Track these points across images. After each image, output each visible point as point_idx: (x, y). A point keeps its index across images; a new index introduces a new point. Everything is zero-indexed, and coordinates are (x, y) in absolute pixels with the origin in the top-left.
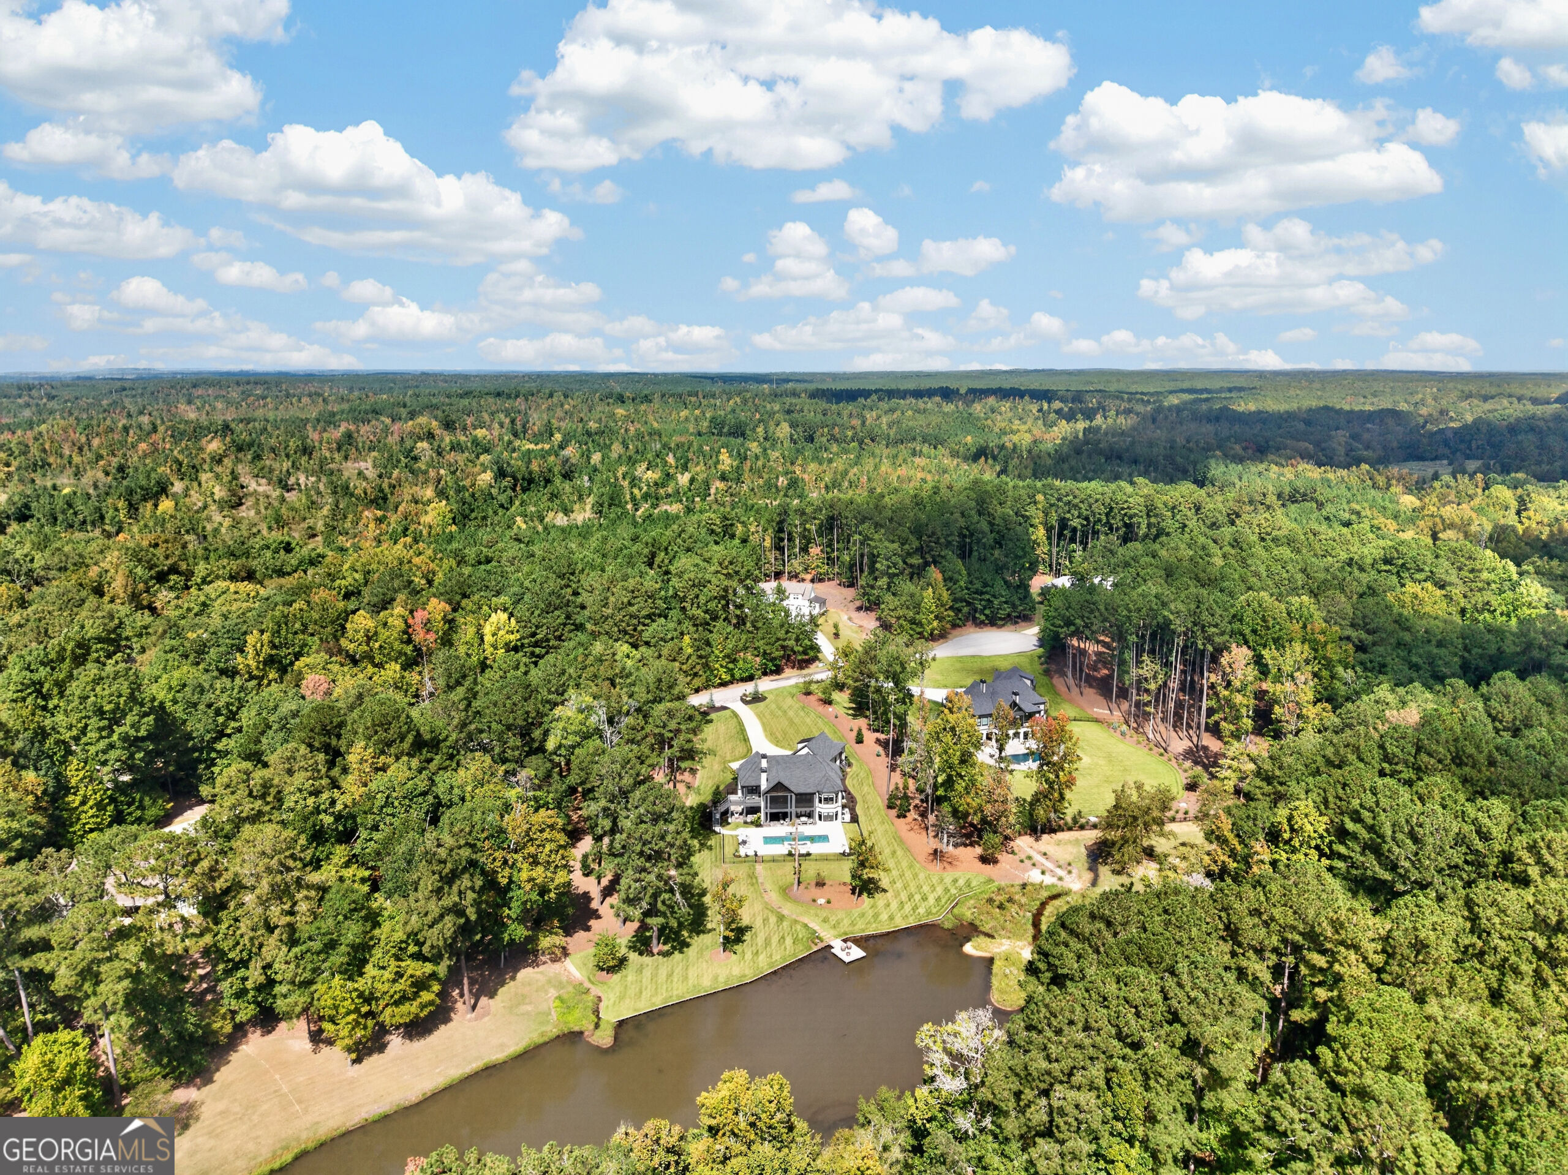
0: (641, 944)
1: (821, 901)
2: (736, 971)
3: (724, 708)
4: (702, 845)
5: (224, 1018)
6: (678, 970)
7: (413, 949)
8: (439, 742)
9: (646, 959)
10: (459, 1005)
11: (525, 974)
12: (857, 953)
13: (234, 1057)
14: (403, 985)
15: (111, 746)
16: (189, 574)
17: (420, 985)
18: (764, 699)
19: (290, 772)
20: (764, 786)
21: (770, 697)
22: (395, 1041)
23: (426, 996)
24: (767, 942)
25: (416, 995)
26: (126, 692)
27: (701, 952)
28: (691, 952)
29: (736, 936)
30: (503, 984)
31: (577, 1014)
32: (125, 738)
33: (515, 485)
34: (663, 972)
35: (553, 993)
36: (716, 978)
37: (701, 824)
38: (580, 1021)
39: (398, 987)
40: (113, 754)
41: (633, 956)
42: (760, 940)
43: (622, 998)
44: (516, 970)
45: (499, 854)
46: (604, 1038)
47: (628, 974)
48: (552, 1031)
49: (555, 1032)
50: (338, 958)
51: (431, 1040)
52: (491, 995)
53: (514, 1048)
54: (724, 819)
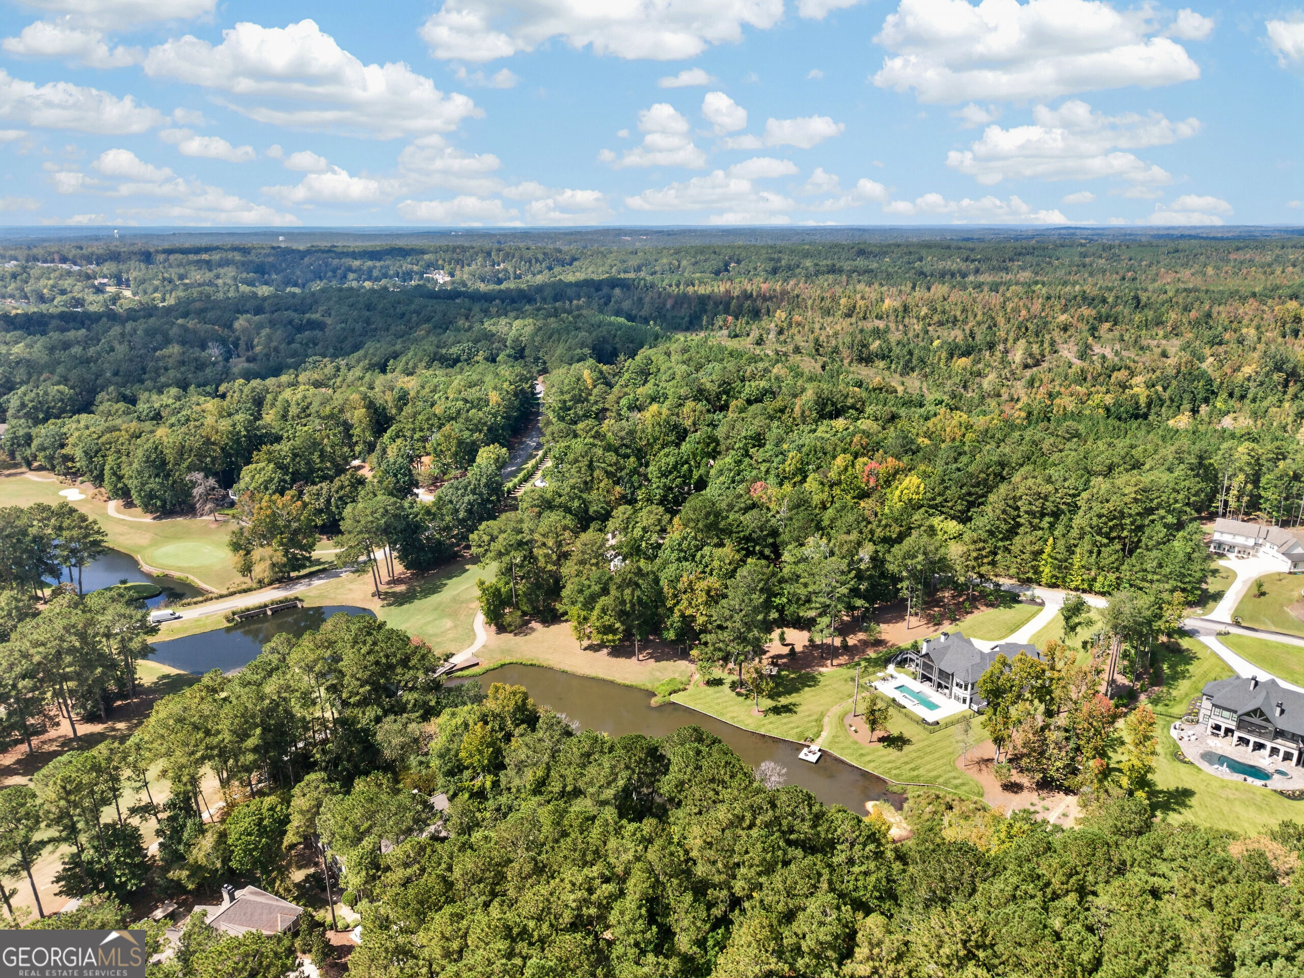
0: (736, 684)
1: (853, 728)
2: (749, 722)
3: (1041, 604)
4: (865, 667)
6: (728, 704)
7: (610, 611)
9: (728, 691)
10: (640, 656)
11: (682, 663)
12: (814, 758)
14: (598, 624)
17: (608, 630)
22: (604, 652)
23: (611, 637)
24: (787, 723)
25: (605, 633)
27: (750, 705)
28: (749, 701)
29: (782, 710)
31: (667, 688)
34: (725, 699)
35: (675, 674)
36: (734, 718)
38: (662, 690)
41: (727, 686)
42: (786, 720)
43: (690, 696)
44: (682, 659)
45: (672, 591)
46: (655, 702)
47: (711, 690)
48: (649, 686)
51: (614, 659)
52: (658, 660)
53: (628, 683)
54: (902, 664)
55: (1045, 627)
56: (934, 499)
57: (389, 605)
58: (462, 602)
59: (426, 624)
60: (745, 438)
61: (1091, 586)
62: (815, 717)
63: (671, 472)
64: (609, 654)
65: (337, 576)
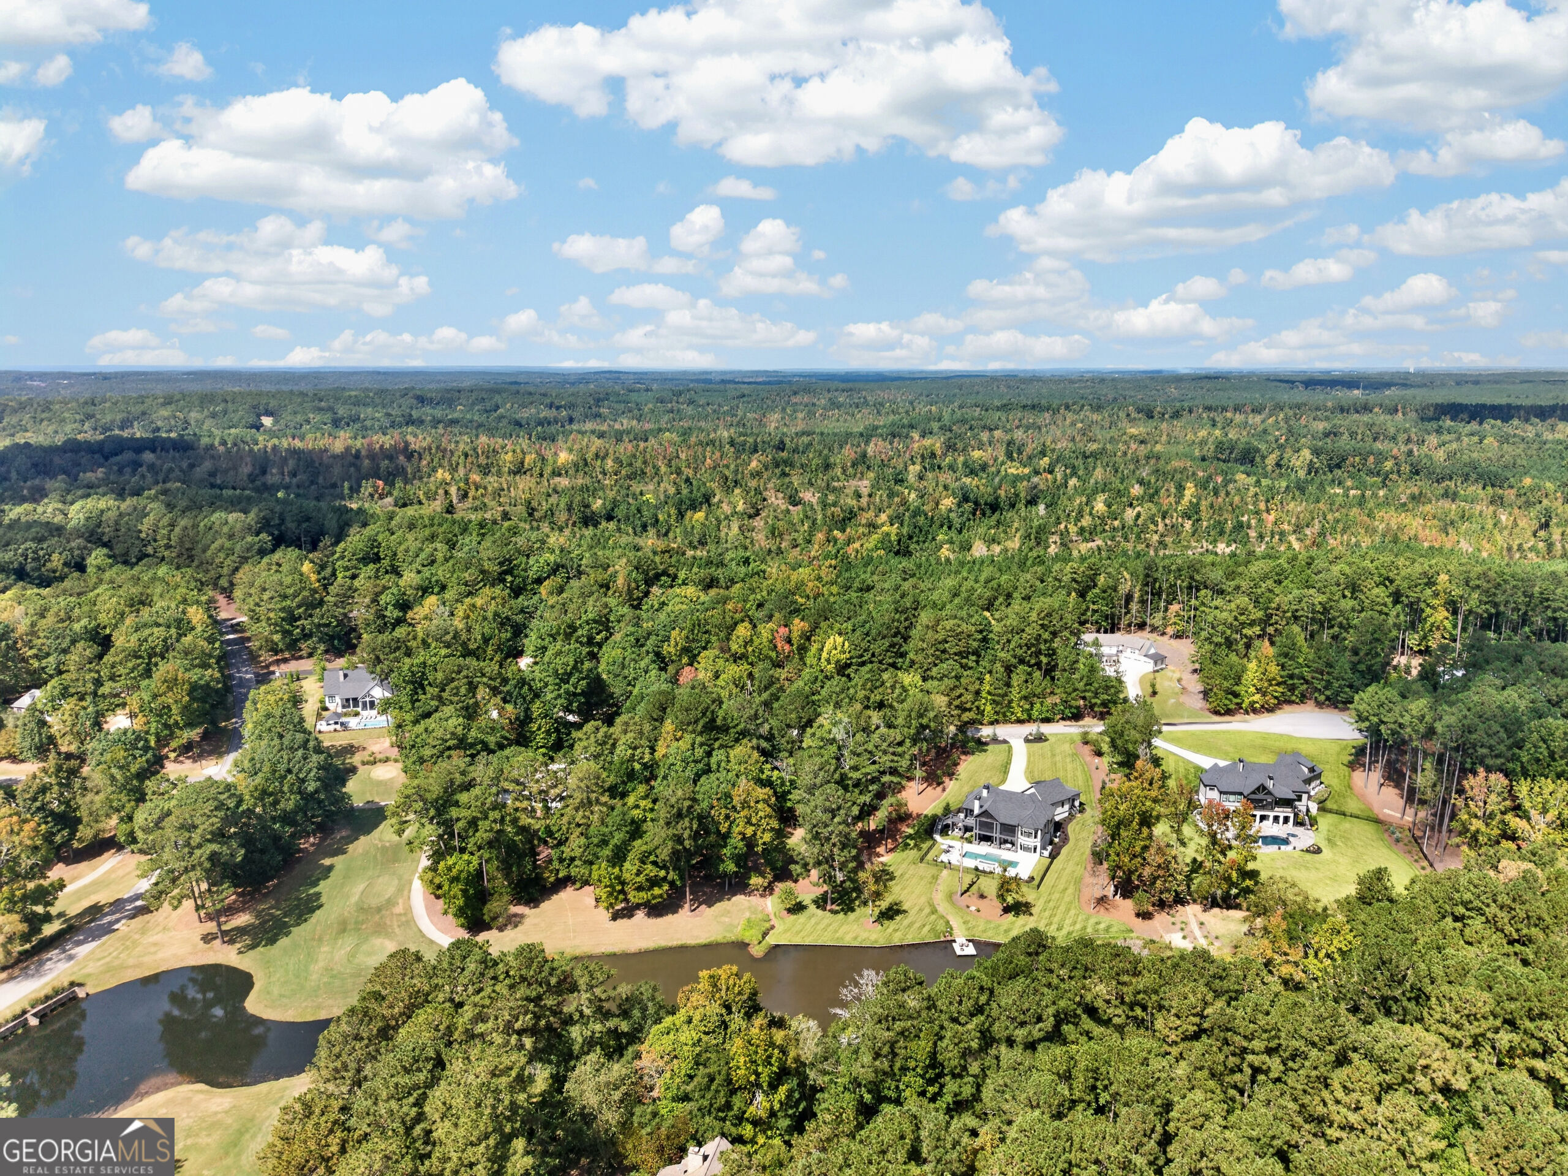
0: (821, 902)
1: (973, 908)
2: (873, 937)
3: (1005, 742)
4: (916, 845)
5: (551, 872)
6: (835, 925)
7: (652, 858)
8: (728, 728)
9: (819, 912)
10: (687, 906)
11: (739, 899)
12: (971, 950)
13: (555, 897)
14: (641, 878)
15: (559, 696)
16: (675, 577)
17: (654, 882)
18: (1046, 740)
19: (625, 732)
20: (977, 811)
21: (1052, 739)
22: (640, 915)
23: (657, 891)
24: (910, 926)
25: (650, 888)
26: (572, 663)
27: (857, 920)
28: (852, 916)
29: (891, 913)
30: (720, 900)
31: (752, 932)
32: (567, 692)
33: (975, 510)
34: (826, 922)
35: (747, 914)
36: (855, 938)
37: (926, 831)
38: (750, 936)
39: (638, 879)
40: (559, 701)
41: (813, 907)
42: (906, 922)
43: (786, 931)
44: (734, 894)
45: (723, 811)
46: (757, 951)
47: (801, 918)
48: (731, 937)
49: (733, 938)
50: (607, 852)
51: (660, 920)
52: (710, 905)
53: (703, 940)
54: (945, 830)
55: (1029, 761)
56: (861, 656)
57: (253, 947)
58: (379, 910)
59: (352, 955)
60: (587, 623)
61: (1030, 716)
62: (927, 910)
63: (570, 675)
64: (649, 915)
65: (108, 930)
